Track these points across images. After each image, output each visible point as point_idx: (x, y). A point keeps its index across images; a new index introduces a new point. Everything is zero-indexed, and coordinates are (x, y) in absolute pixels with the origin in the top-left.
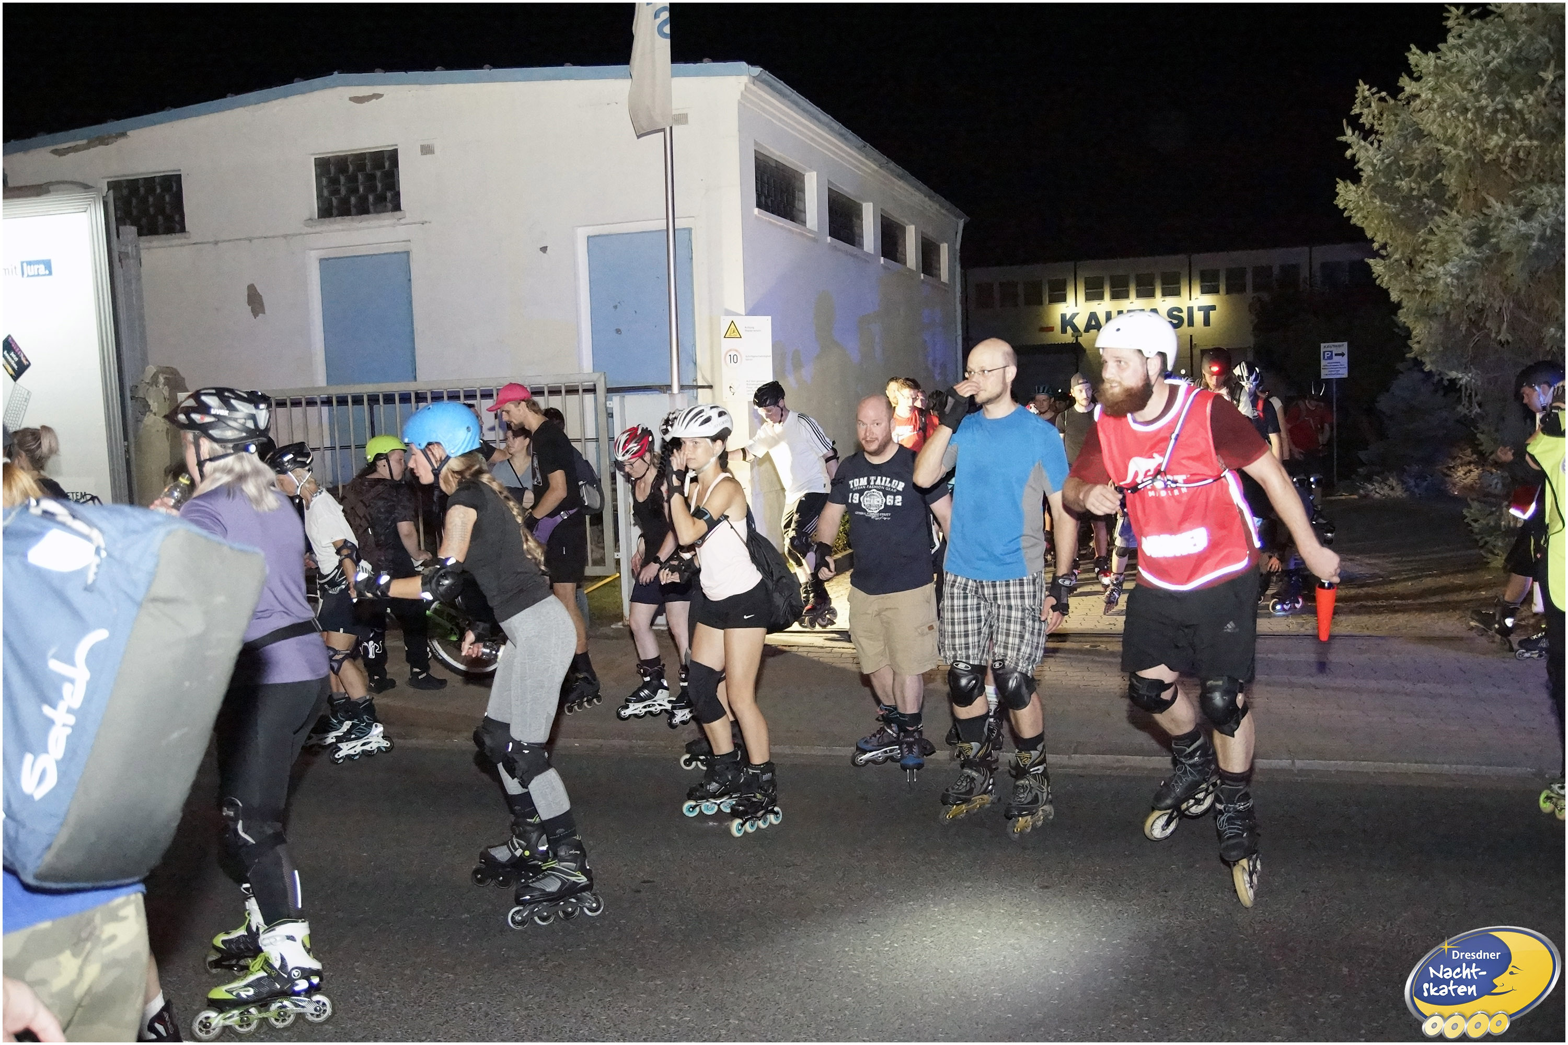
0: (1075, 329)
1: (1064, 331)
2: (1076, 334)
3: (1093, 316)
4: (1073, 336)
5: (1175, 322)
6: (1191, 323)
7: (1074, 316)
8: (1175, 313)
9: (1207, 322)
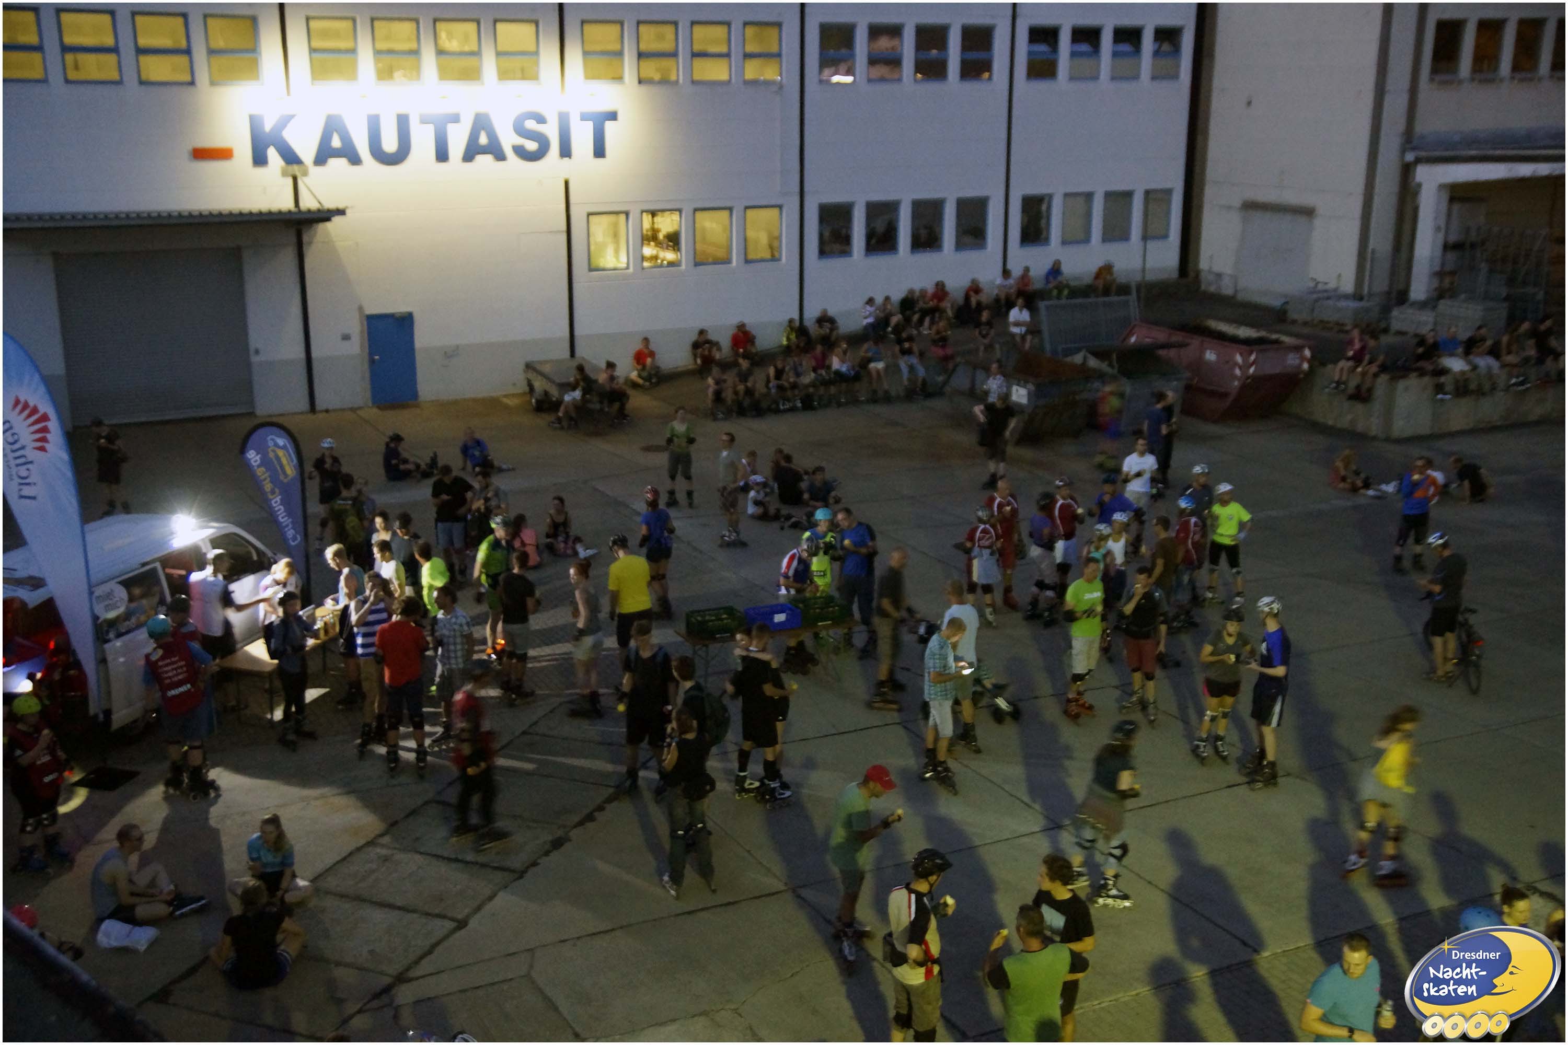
0: (291, 158)
1: (260, 160)
2: (295, 169)
3: (332, 126)
4: (284, 174)
5: (532, 146)
6: (566, 152)
7: (285, 121)
8: (531, 125)
9: (599, 152)
